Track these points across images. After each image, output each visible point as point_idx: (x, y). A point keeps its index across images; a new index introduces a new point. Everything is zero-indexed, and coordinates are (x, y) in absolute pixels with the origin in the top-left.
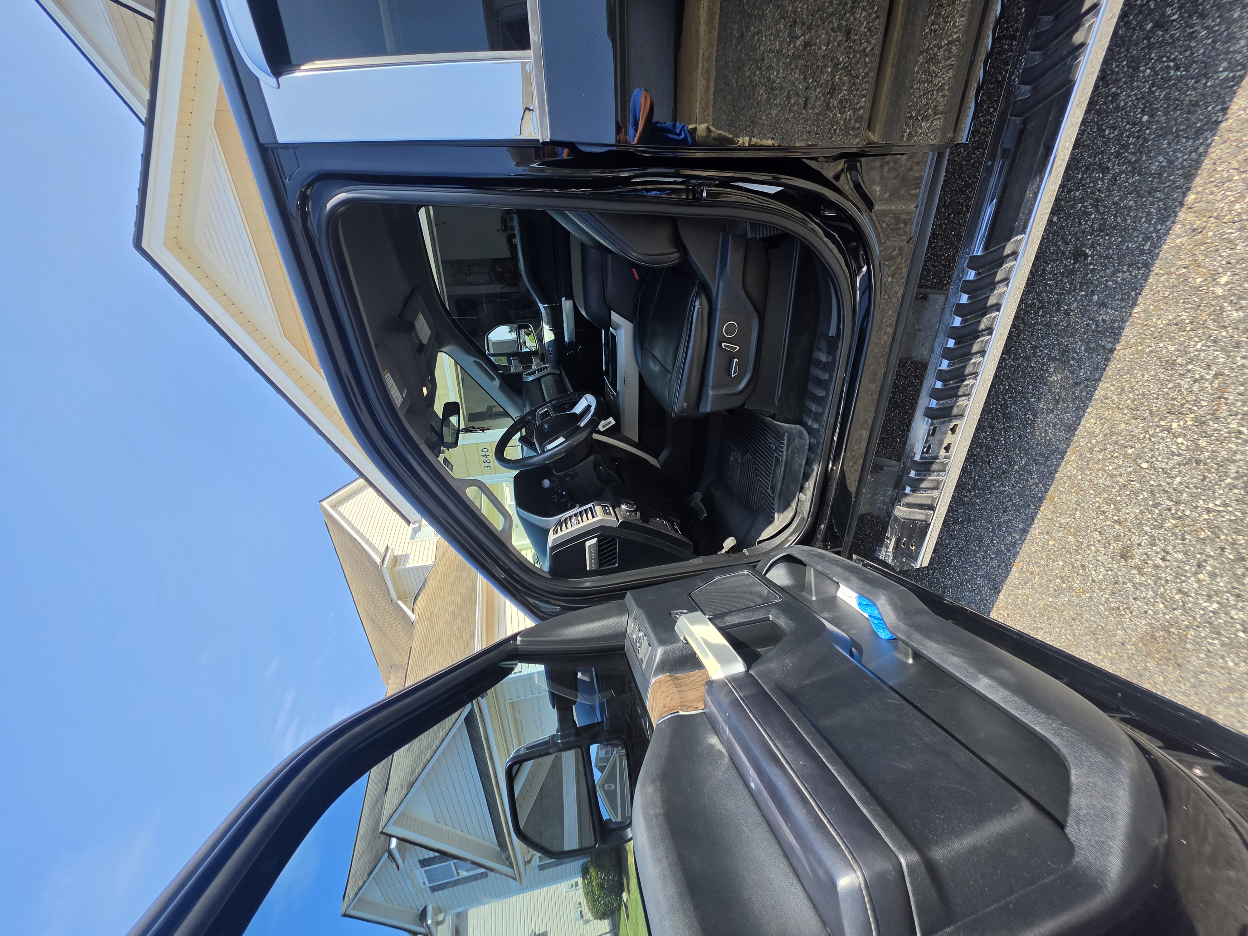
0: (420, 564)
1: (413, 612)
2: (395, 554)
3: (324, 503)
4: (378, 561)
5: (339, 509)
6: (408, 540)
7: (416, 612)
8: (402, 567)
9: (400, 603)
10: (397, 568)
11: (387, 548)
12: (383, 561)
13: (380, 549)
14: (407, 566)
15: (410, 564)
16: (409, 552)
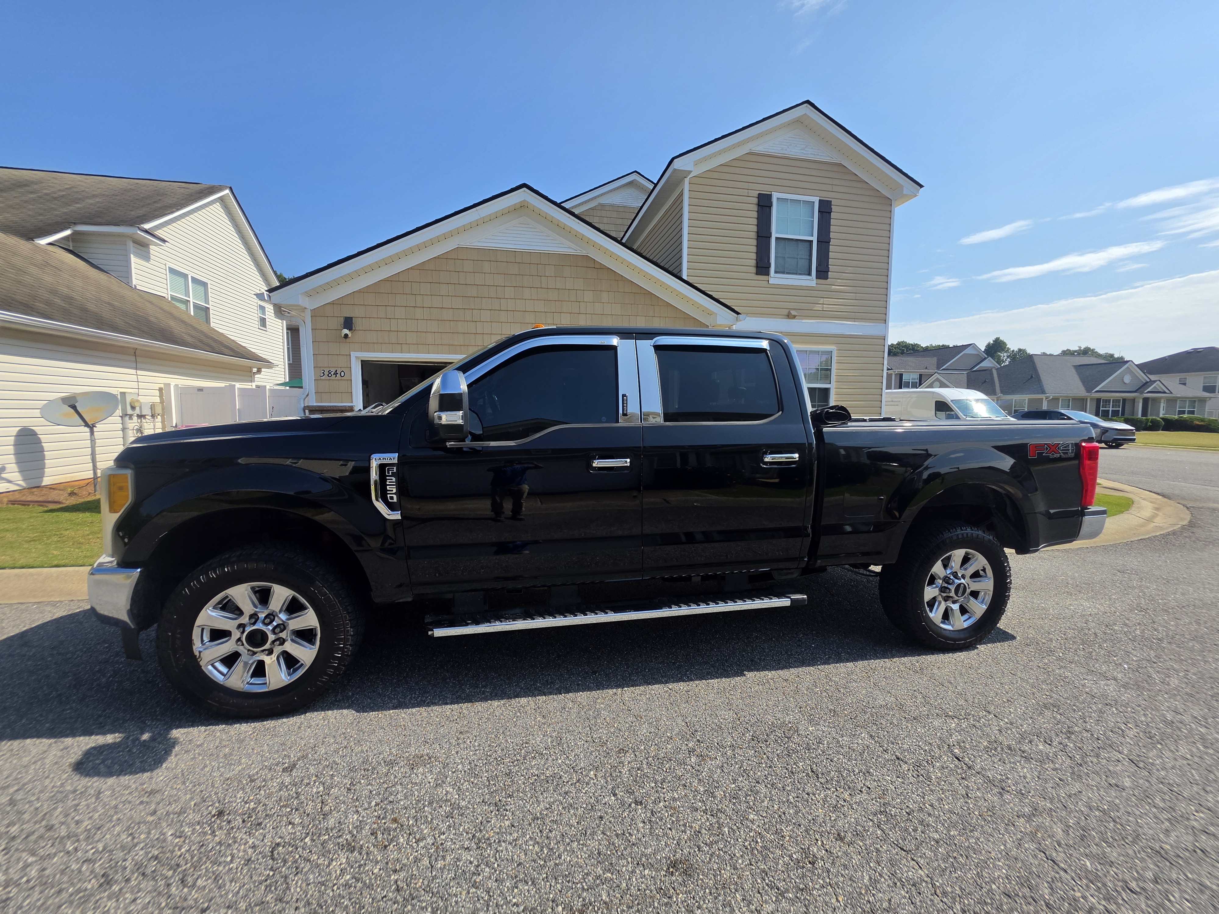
0: (133, 271)
1: (50, 244)
2: (151, 247)
3: (227, 191)
4: (147, 226)
5: (218, 204)
6: (169, 265)
7: (51, 248)
8: (132, 249)
9: (68, 232)
10: (131, 245)
11: (164, 241)
12: (146, 231)
13: (160, 231)
14: (132, 256)
15: (134, 260)
16: (152, 262)
